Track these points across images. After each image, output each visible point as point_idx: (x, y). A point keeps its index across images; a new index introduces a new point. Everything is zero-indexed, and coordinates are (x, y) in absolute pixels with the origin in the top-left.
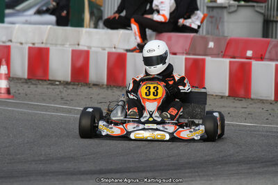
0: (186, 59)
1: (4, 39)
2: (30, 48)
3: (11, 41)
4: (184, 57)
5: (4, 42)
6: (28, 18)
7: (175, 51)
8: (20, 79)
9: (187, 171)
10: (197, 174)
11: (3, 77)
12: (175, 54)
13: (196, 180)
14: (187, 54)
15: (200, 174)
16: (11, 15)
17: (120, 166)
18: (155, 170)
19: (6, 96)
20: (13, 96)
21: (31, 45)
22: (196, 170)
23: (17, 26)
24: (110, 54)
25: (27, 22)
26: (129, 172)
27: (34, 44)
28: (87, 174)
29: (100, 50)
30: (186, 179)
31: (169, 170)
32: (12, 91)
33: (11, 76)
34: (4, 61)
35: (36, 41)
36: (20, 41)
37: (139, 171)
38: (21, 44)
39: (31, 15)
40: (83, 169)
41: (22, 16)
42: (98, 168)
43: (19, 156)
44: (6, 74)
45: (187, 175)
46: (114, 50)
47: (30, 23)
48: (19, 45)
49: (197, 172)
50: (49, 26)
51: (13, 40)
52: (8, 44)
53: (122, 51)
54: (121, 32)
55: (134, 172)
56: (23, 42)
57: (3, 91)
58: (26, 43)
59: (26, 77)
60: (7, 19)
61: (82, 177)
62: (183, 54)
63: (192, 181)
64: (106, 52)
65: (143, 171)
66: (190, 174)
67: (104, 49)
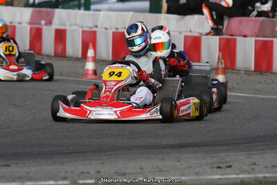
0: (256, 41)
1: (91, 25)
2: (113, 33)
3: (96, 26)
4: (254, 39)
5: (91, 28)
6: (112, 6)
7: (245, 34)
8: (105, 61)
9: (259, 144)
10: (268, 147)
11: (90, 59)
12: (245, 36)
13: (268, 153)
14: (256, 36)
15: (271, 147)
16: (95, 3)
17: (198, 140)
18: (230, 144)
19: (93, 77)
20: (99, 77)
21: (115, 30)
22: (267, 143)
23: (102, 13)
24: (186, 38)
25: (110, 10)
26: (206, 146)
27: (117, 29)
28: (168, 148)
29: (177, 33)
30: (259, 152)
31: (242, 143)
32: (98, 72)
33: (97, 58)
34: (91, 45)
35: (119, 26)
36: (105, 26)
37: (215, 145)
38: (106, 29)
39: (114, 3)
40: (164, 144)
41: (107, 3)
42: (178, 142)
43: (106, 132)
44: (92, 57)
45: (259, 147)
46: (189, 34)
47: (114, 10)
48: (104, 30)
49: (268, 145)
50: (131, 13)
51: (99, 26)
52: (94, 29)
53: (197, 35)
54: (196, 17)
55: (210, 145)
56: (108, 27)
57: (90, 72)
58: (111, 28)
59: (110, 58)
60: (93, 7)
61: (164, 151)
62: (252, 36)
63: (264, 153)
64: (183, 36)
65: (219, 145)
66: (262, 147)
67: (180, 33)
